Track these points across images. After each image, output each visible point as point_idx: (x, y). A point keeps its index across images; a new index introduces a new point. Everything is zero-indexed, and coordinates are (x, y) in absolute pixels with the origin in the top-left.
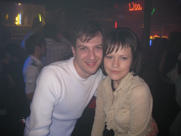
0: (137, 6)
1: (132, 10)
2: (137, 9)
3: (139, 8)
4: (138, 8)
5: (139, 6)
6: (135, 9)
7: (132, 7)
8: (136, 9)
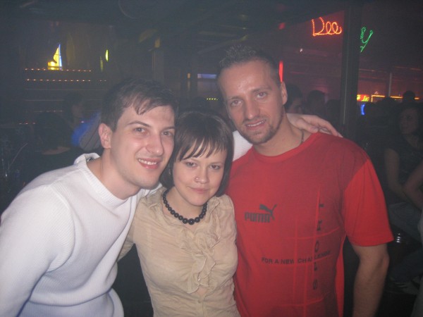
0: (332, 26)
1: (318, 34)
2: (332, 32)
3: (335, 29)
4: (332, 29)
5: (334, 25)
6: (325, 31)
7: (318, 29)
8: (328, 33)
